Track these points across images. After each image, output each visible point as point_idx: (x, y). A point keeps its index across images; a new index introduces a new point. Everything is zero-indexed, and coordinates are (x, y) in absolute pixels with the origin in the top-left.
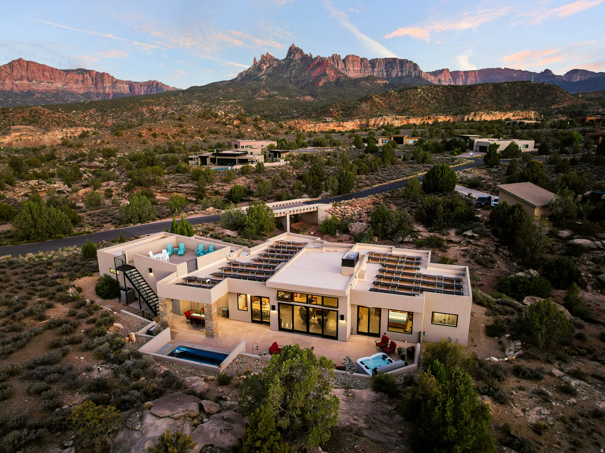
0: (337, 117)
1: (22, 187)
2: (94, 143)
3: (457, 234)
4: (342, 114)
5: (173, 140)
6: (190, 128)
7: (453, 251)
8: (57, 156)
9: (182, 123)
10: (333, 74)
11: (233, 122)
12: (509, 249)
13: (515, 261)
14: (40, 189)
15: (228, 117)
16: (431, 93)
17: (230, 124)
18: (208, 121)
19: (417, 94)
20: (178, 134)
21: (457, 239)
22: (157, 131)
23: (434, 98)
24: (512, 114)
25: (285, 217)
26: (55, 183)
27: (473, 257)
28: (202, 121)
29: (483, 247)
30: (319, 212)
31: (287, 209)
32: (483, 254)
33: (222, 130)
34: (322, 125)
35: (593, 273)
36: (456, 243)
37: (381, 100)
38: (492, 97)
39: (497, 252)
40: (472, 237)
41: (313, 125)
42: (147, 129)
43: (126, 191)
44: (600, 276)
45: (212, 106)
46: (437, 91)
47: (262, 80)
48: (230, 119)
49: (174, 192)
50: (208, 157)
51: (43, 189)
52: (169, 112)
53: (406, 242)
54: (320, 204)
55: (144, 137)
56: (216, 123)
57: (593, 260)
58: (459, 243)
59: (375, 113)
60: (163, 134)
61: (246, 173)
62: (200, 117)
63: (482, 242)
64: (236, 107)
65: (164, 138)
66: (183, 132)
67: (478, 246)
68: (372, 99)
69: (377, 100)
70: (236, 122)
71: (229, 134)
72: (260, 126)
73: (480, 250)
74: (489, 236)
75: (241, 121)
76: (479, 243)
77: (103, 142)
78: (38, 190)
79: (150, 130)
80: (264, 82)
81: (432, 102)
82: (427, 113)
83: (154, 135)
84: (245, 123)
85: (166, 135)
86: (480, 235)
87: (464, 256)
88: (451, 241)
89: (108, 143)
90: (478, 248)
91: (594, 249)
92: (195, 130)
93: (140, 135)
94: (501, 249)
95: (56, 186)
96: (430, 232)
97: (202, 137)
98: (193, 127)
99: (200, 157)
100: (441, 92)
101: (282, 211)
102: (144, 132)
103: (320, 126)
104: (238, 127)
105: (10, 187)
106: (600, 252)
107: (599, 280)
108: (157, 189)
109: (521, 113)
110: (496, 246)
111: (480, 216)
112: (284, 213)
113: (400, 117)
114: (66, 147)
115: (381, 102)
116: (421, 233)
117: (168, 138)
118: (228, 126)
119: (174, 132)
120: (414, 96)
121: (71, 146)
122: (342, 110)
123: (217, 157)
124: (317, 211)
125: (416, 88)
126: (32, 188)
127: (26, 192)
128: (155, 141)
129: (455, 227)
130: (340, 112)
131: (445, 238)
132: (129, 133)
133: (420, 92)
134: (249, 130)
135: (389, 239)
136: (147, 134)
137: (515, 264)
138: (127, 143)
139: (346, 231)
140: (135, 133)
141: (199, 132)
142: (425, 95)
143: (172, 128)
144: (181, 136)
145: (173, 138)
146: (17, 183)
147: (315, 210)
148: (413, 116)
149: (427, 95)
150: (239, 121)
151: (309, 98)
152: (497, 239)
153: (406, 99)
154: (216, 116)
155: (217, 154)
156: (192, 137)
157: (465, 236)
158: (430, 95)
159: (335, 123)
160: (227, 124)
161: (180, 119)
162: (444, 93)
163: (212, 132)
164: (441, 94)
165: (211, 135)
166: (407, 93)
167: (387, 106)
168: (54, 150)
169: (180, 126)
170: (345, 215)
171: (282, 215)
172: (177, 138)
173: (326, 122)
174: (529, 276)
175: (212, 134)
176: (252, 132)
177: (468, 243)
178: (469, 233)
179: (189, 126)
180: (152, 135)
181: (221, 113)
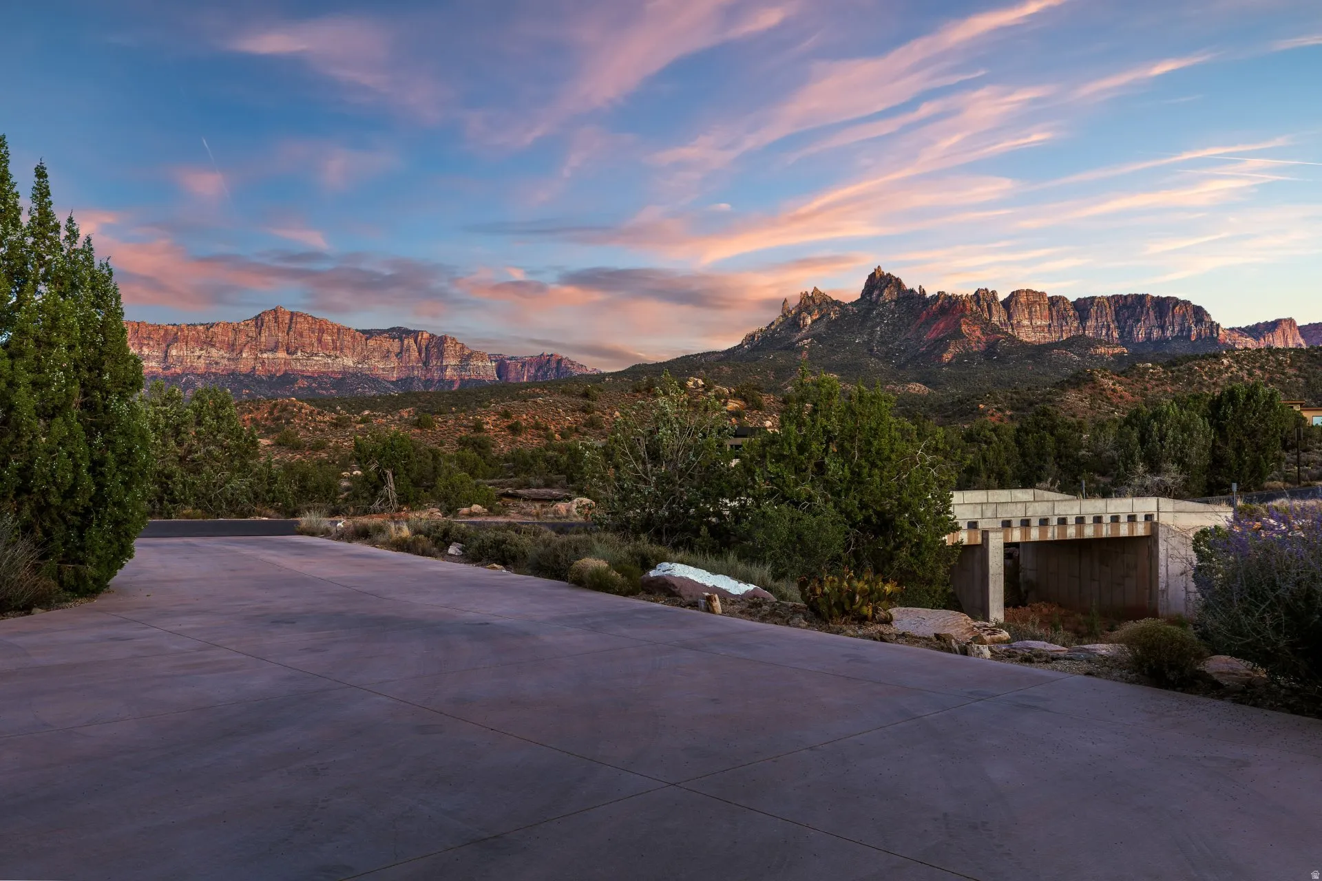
4: (1011, 417)
6: (611, 415)
9: (590, 402)
10: (978, 333)
11: (725, 404)
15: (713, 393)
16: (1261, 368)
17: (717, 409)
19: (1220, 371)
20: (576, 430)
22: (523, 419)
23: (1271, 380)
28: (644, 399)
30: (1162, 547)
37: (1121, 383)
42: (498, 413)
46: (1280, 363)
47: (803, 347)
48: (715, 398)
54: (1167, 504)
55: (487, 432)
59: (1107, 414)
60: (537, 427)
62: (638, 391)
65: (540, 436)
66: (592, 424)
68: (1093, 380)
69: (1108, 383)
70: (732, 405)
75: (746, 402)
79: (506, 415)
80: (805, 352)
83: (515, 429)
85: (546, 429)
93: (478, 429)
100: (1291, 366)
102: (489, 422)
114: (285, 449)
115: (1119, 388)
117: (550, 438)
119: (566, 425)
120: (1211, 377)
122: (1012, 409)
124: (1151, 540)
125: (1217, 357)
128: (514, 442)
130: (1008, 413)
132: (451, 422)
133: (1230, 366)
134: (768, 424)
136: (496, 426)
140: (465, 422)
142: (1244, 374)
143: (563, 414)
144: (585, 434)
145: (563, 436)
147: (1141, 530)
149: (1250, 374)
150: (743, 403)
151: (917, 388)
153: (1190, 383)
158: (1258, 372)
161: (586, 395)
162: (1300, 369)
164: (1291, 372)
166: (1190, 369)
167: (1137, 398)
169: (584, 410)
172: (573, 439)
179: (608, 411)
180: (509, 427)
181: (696, 383)
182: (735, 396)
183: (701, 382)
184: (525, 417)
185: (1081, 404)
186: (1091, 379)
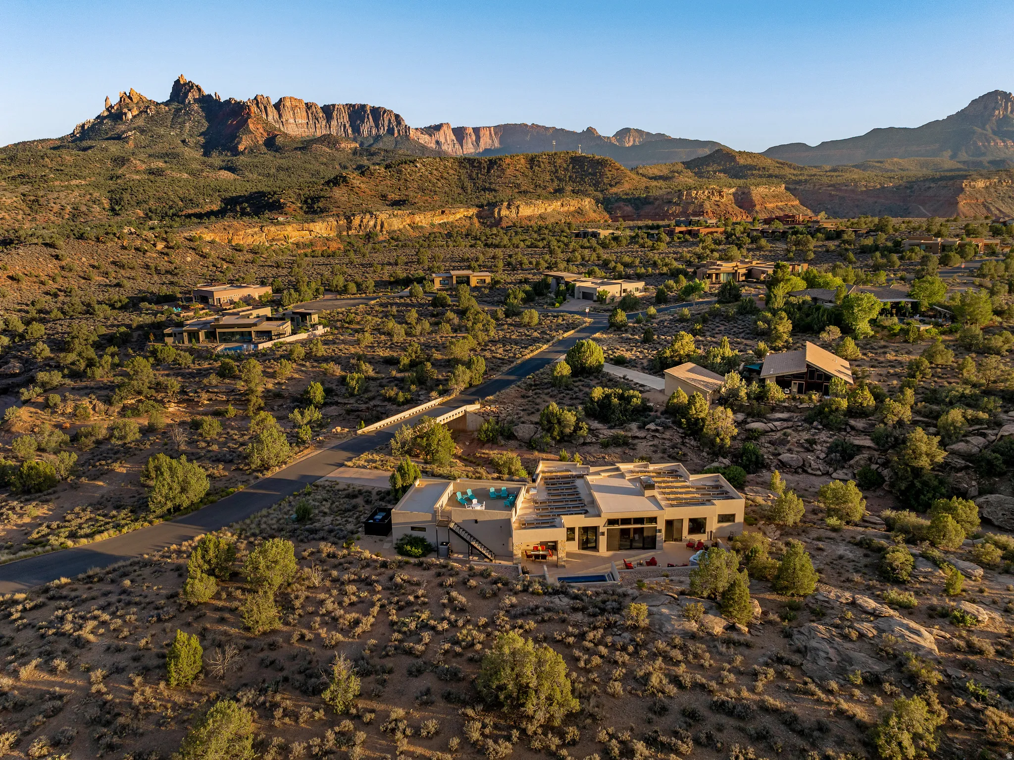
0: (293, 213)
3: (640, 428)
4: (301, 208)
5: (56, 286)
7: (643, 447)
9: (60, 252)
10: (261, 130)
11: (154, 245)
12: (695, 440)
13: (703, 451)
15: (143, 238)
16: (437, 170)
17: (151, 250)
18: (109, 245)
19: (416, 172)
20: (60, 274)
21: (641, 434)
22: (17, 270)
23: (442, 177)
24: (559, 203)
27: (664, 451)
28: (97, 246)
29: (671, 440)
30: (467, 416)
32: (673, 447)
33: (139, 261)
34: (273, 229)
35: (773, 454)
36: (642, 438)
38: (527, 176)
39: (683, 444)
40: (657, 431)
41: (257, 229)
44: (780, 457)
45: (41, 193)
47: (128, 139)
48: (149, 241)
50: (200, 330)
54: (468, 406)
56: (126, 249)
57: (770, 442)
58: (645, 438)
63: (667, 435)
64: (91, 194)
66: (68, 269)
67: (664, 439)
68: (346, 181)
69: (356, 182)
70: (160, 246)
72: (205, 250)
73: (668, 443)
74: (670, 427)
75: (168, 243)
76: (664, 436)
79: (4, 269)
80: (131, 142)
81: (440, 185)
82: (439, 203)
84: (178, 247)
86: (664, 428)
87: (655, 452)
88: (637, 437)
90: (666, 442)
91: (767, 432)
94: (687, 441)
96: (610, 428)
97: (107, 277)
98: (84, 259)
99: (185, 331)
100: (451, 168)
103: (269, 231)
104: (166, 254)
106: (773, 434)
107: (780, 461)
109: (573, 202)
110: (682, 437)
111: (652, 404)
113: (400, 212)
115: (362, 186)
116: (601, 431)
118: (148, 253)
120: (411, 175)
122: (301, 201)
123: (218, 330)
125: (414, 162)
129: (634, 420)
130: (299, 205)
131: (630, 434)
133: (420, 169)
134: (189, 259)
135: (566, 441)
137: (705, 454)
139: (511, 436)
141: (98, 267)
142: (428, 173)
147: (463, 414)
148: (419, 209)
149: (431, 174)
150: (165, 244)
151: (225, 174)
152: (681, 431)
153: (400, 180)
154: (123, 237)
155: (218, 326)
157: (648, 430)
158: (435, 172)
159: (294, 225)
160: (146, 251)
161: (53, 245)
162: (456, 170)
164: (451, 172)
165: (123, 272)
166: (400, 170)
167: (373, 193)
169: (59, 258)
172: (60, 281)
173: (279, 223)
174: (723, 465)
175: (124, 269)
176: (195, 262)
177: (653, 437)
178: (652, 426)
179: (76, 257)
183: (133, 230)
185: (343, 199)
186: (345, 179)
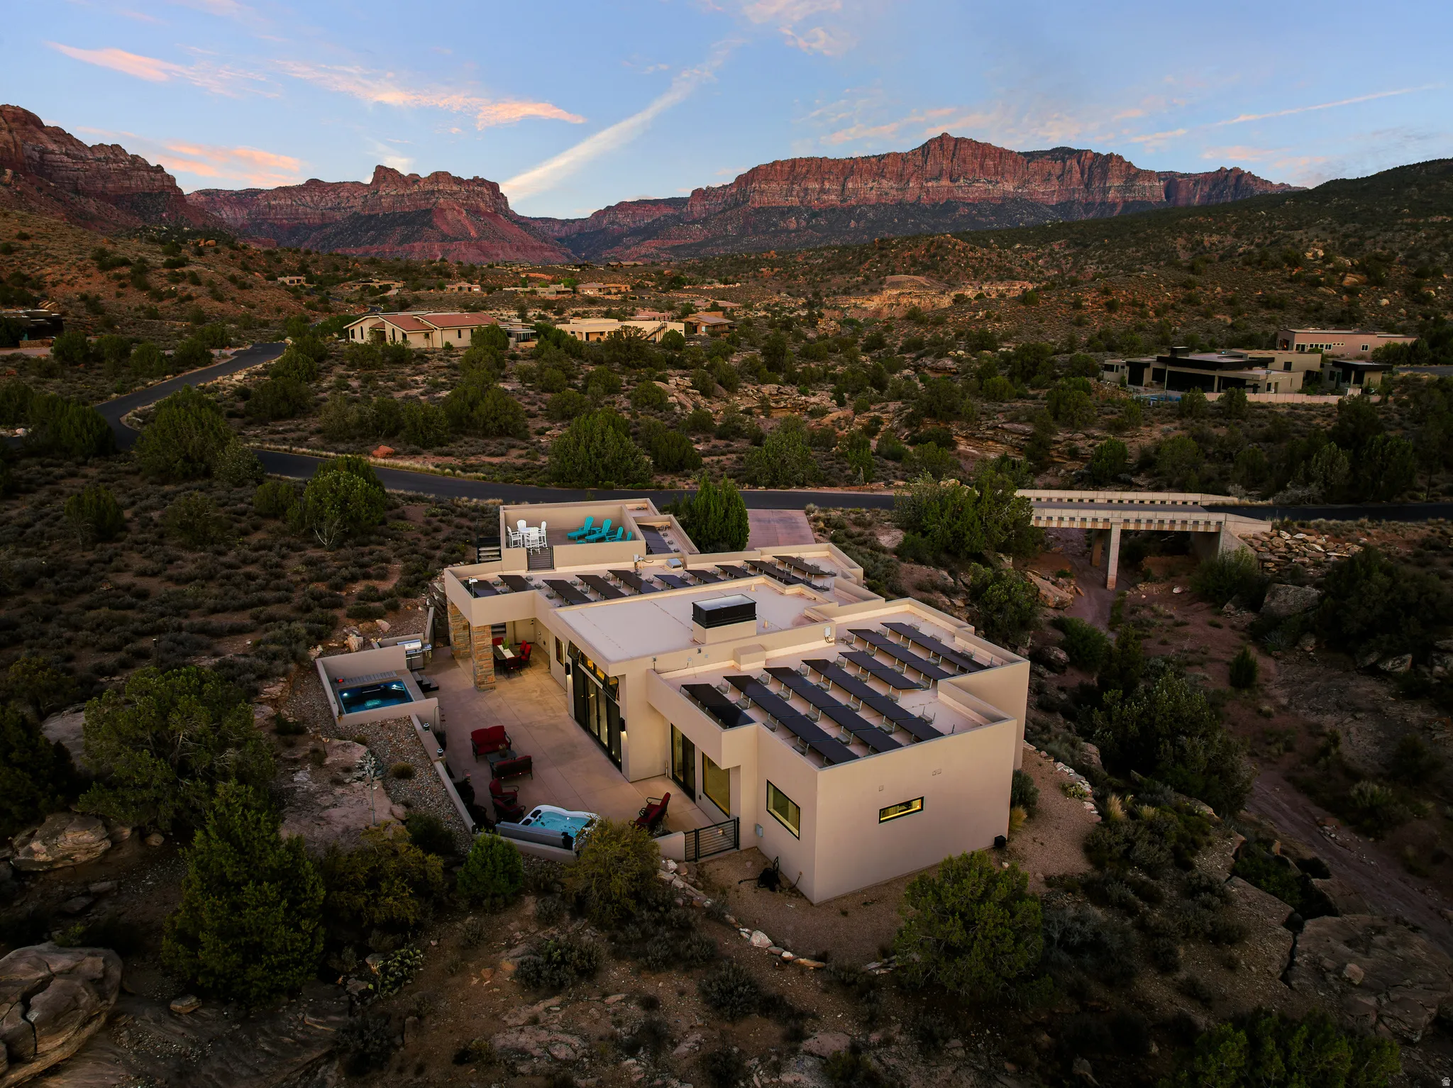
1: (748, 396)
2: (970, 318)
5: (1155, 320)
6: (1213, 290)
8: (888, 341)
9: (1194, 277)
11: (1342, 278)
14: (777, 402)
15: (1331, 266)
17: (1330, 284)
18: (1270, 273)
20: (1173, 307)
22: (1121, 296)
25: (1104, 534)
26: (814, 395)
28: (1251, 273)
30: (1221, 539)
31: (1117, 513)
33: (1300, 299)
42: (1098, 290)
43: (906, 427)
48: (1333, 271)
49: (988, 439)
50: (1148, 365)
51: (783, 404)
52: (1241, 250)
53: (1384, 672)
54: (1231, 517)
55: (1085, 308)
56: (1290, 280)
60: (1134, 303)
61: (1190, 412)
65: (1134, 313)
66: (1190, 301)
70: (1350, 280)
71: (1316, 310)
72: (1425, 291)
75: (1369, 275)
77: (988, 316)
78: (773, 404)
79: (1107, 292)
83: (1111, 306)
84: (1380, 283)
85: (1143, 306)
89: (998, 320)
92: (1224, 299)
93: (1077, 305)
95: (813, 400)
97: (1233, 317)
98: (1219, 289)
99: (1128, 363)
101: (1102, 514)
102: (1089, 298)
104: (1351, 291)
105: (725, 392)
108: (962, 429)
112: (1106, 520)
114: (912, 323)
117: (1144, 315)
118: (1321, 289)
119: (1165, 300)
121: (921, 322)
123: (1169, 368)
124: (1216, 535)
126: (763, 400)
127: (750, 405)
128: (1108, 320)
132: (1053, 299)
134: (1384, 302)
136: (1094, 303)
138: (1041, 321)
139: (1255, 601)
140: (1066, 299)
141: (1231, 302)
143: (1163, 289)
144: (1180, 311)
145: (1158, 314)
146: (741, 387)
147: (1212, 529)
150: (1364, 278)
154: (1295, 261)
155: (1172, 361)
156: (1207, 315)
160: (1320, 284)
163: (1267, 303)
165: (1264, 313)
168: (888, 329)
169: (1187, 285)
170: (1291, 560)
171: (1100, 526)
172: (1169, 316)
175: (1268, 308)
176: (1392, 308)
179: (1210, 286)
180: (1107, 304)
181: (1315, 254)
182: (1354, 269)
183: (1321, 253)
184: (1124, 292)
